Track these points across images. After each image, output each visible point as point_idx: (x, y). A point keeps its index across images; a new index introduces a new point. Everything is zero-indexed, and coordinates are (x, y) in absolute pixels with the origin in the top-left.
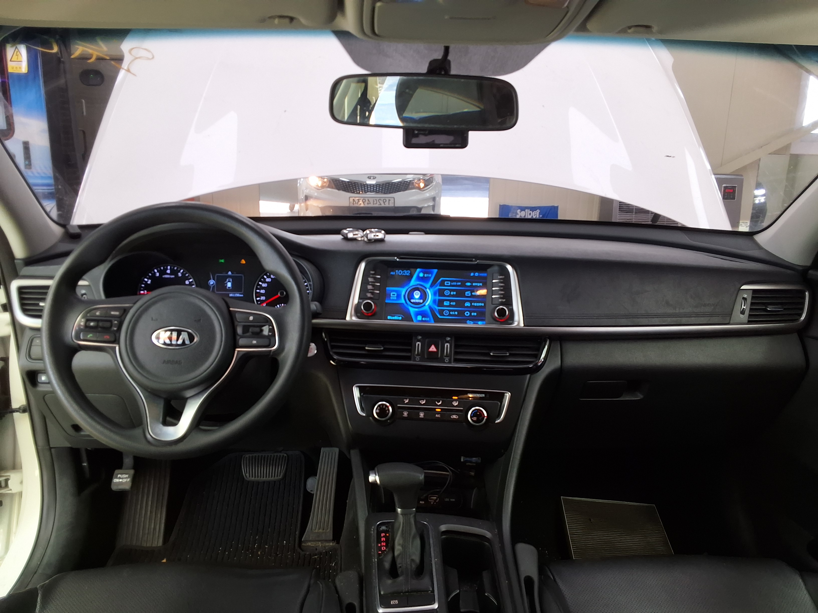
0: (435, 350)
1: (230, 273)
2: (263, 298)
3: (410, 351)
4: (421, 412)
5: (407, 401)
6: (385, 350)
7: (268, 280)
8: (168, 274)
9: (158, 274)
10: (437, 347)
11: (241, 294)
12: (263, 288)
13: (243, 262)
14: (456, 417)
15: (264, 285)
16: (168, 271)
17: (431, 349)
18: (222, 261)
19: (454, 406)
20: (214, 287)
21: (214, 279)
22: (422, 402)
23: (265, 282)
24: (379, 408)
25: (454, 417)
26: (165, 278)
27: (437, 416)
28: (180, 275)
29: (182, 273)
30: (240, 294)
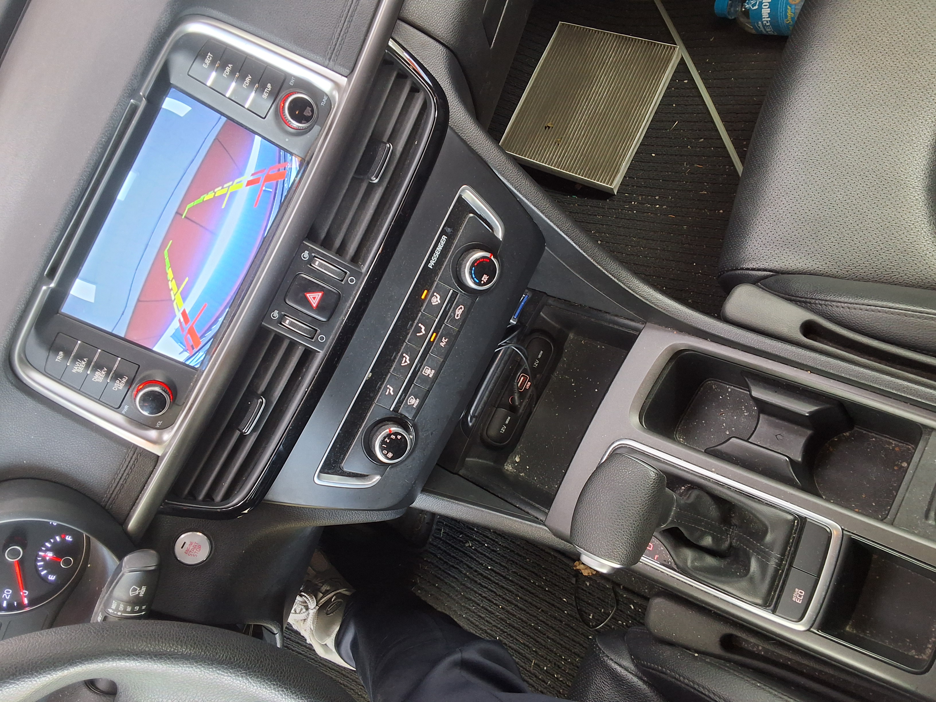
0: (318, 295)
3: (293, 345)
4: (422, 371)
5: (391, 390)
6: (267, 393)
10: (315, 288)
14: (461, 308)
17: (314, 303)
19: (440, 306)
22: (406, 362)
24: (385, 452)
25: (459, 312)
27: (442, 344)
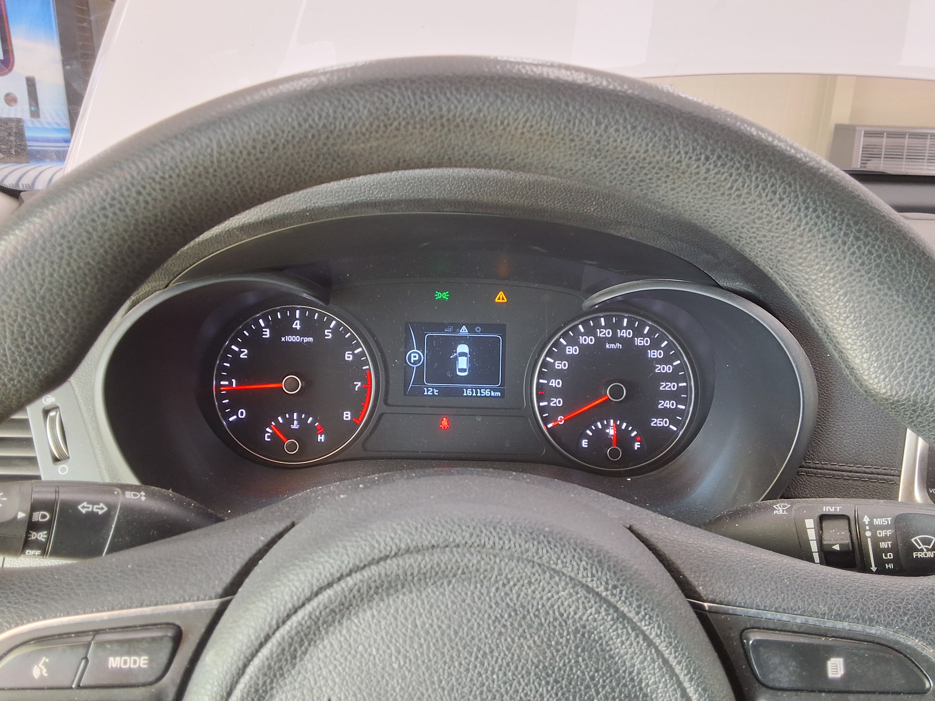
1: (464, 330)
2: (557, 402)
7: (571, 350)
8: (295, 332)
9: (267, 333)
11: (495, 390)
12: (558, 374)
13: (501, 297)
15: (561, 365)
16: (297, 325)
18: (444, 296)
20: (420, 369)
21: (420, 347)
23: (562, 356)
26: (287, 342)
28: (328, 334)
29: (335, 331)
30: (491, 389)
